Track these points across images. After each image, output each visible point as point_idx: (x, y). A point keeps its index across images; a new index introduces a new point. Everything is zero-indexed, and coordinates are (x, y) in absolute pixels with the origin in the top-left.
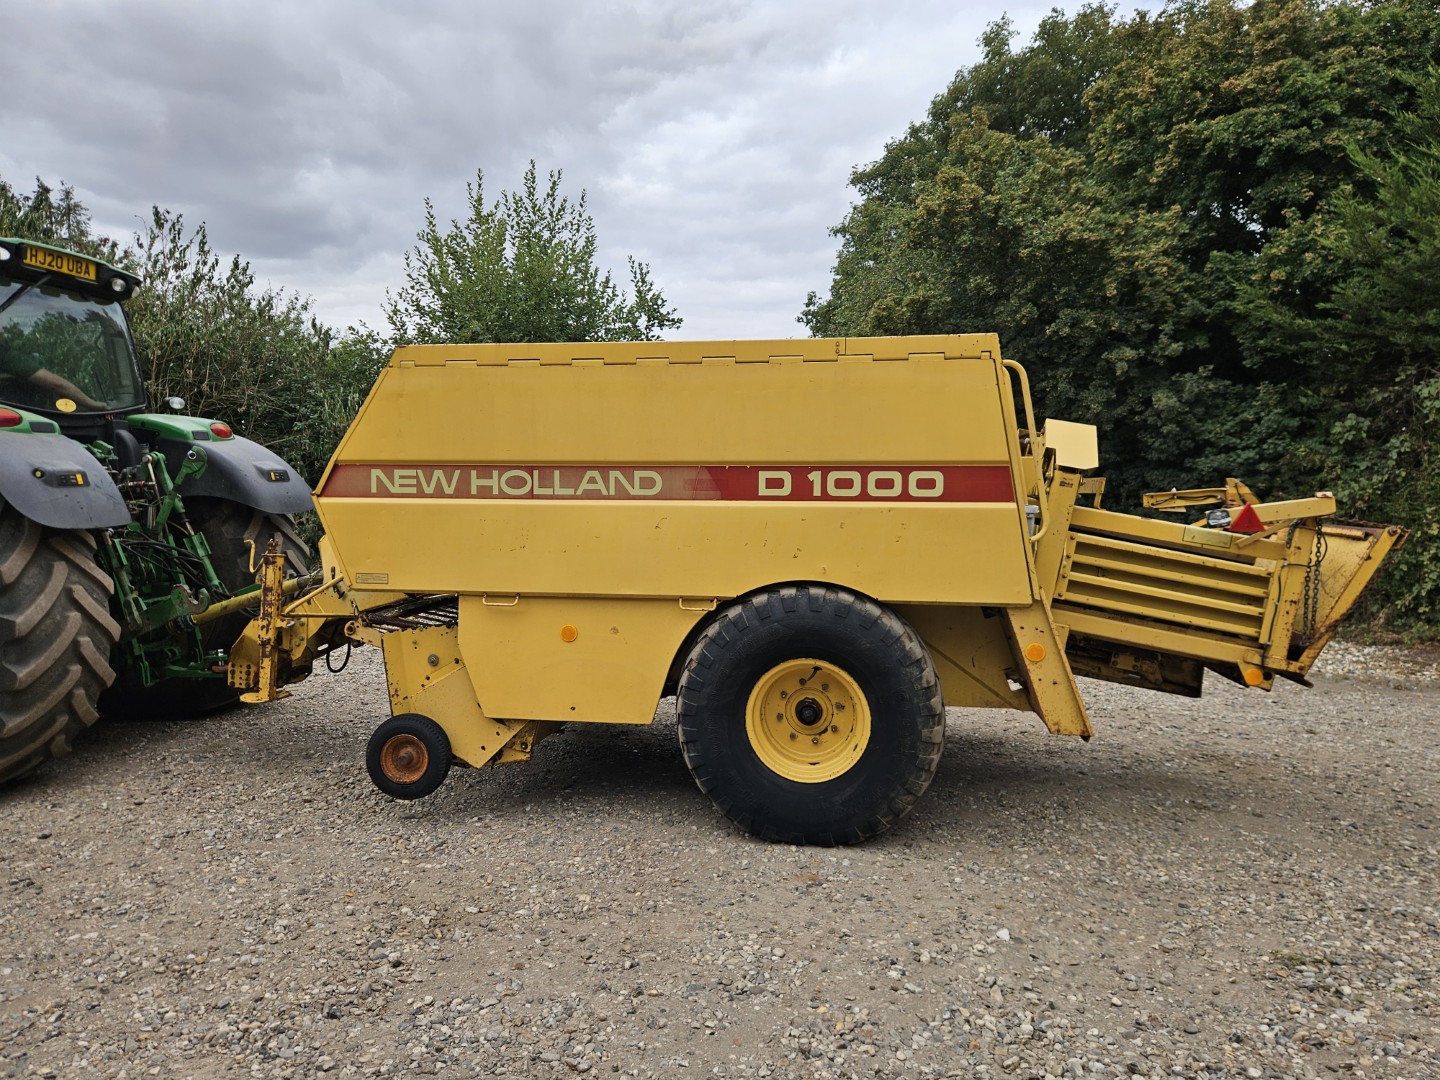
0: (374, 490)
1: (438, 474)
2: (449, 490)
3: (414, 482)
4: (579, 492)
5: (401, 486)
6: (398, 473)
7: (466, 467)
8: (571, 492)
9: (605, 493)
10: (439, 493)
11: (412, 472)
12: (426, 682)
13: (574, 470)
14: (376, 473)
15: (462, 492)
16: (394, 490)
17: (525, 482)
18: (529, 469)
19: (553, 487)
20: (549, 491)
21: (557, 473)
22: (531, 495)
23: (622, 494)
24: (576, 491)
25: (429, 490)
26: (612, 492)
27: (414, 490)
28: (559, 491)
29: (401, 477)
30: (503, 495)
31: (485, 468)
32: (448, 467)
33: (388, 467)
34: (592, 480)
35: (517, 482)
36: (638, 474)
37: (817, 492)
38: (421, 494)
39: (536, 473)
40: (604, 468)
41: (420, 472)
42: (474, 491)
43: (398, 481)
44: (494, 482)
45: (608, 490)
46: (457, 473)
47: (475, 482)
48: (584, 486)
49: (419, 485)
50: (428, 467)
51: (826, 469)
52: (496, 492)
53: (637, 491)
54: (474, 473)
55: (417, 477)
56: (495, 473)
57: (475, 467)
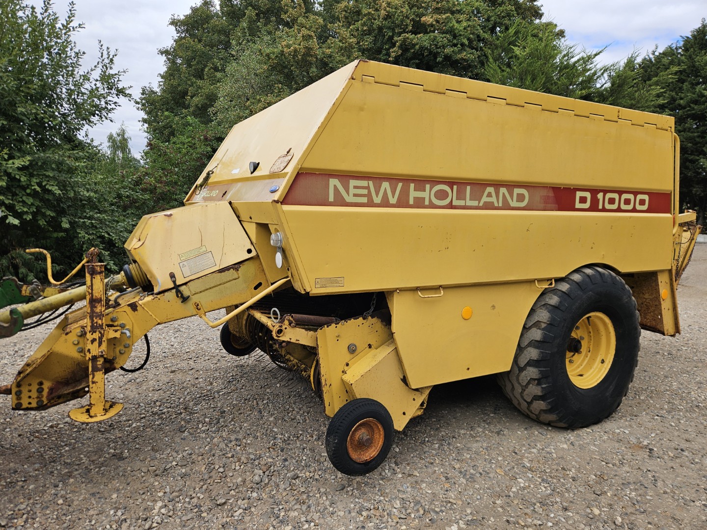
0: (331, 199)
1: (386, 185)
2: (393, 201)
3: (365, 192)
4: (481, 204)
5: (355, 195)
6: (353, 183)
7: (407, 180)
8: (475, 203)
9: (496, 205)
10: (385, 204)
11: (364, 183)
12: (346, 368)
13: (479, 185)
14: (333, 182)
15: (403, 203)
16: (349, 199)
17: (447, 196)
18: (451, 183)
19: (465, 199)
20: (462, 203)
21: (468, 188)
22: (451, 206)
23: (506, 207)
24: (479, 203)
25: (377, 200)
26: (500, 205)
27: (364, 200)
28: (470, 203)
29: (355, 187)
30: (432, 206)
31: (421, 182)
32: (393, 179)
33: (345, 176)
34: (489, 195)
35: (442, 195)
36: (517, 191)
37: (600, 207)
38: (371, 204)
39: (455, 187)
40: (497, 185)
41: (371, 183)
42: (411, 202)
43: (352, 191)
44: (427, 194)
45: (498, 204)
46: (400, 185)
47: (413, 194)
48: (485, 199)
49: (369, 195)
50: (377, 178)
51: (605, 192)
52: (427, 203)
53: (514, 204)
54: (412, 186)
55: (368, 188)
56: (428, 186)
57: (413, 181)
